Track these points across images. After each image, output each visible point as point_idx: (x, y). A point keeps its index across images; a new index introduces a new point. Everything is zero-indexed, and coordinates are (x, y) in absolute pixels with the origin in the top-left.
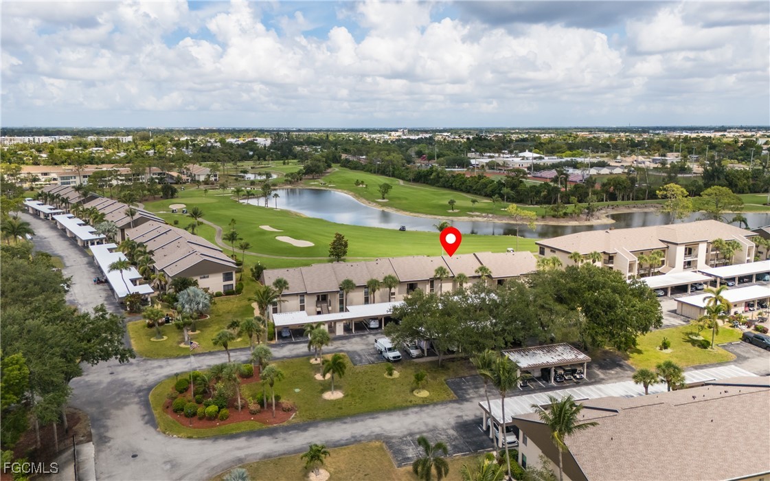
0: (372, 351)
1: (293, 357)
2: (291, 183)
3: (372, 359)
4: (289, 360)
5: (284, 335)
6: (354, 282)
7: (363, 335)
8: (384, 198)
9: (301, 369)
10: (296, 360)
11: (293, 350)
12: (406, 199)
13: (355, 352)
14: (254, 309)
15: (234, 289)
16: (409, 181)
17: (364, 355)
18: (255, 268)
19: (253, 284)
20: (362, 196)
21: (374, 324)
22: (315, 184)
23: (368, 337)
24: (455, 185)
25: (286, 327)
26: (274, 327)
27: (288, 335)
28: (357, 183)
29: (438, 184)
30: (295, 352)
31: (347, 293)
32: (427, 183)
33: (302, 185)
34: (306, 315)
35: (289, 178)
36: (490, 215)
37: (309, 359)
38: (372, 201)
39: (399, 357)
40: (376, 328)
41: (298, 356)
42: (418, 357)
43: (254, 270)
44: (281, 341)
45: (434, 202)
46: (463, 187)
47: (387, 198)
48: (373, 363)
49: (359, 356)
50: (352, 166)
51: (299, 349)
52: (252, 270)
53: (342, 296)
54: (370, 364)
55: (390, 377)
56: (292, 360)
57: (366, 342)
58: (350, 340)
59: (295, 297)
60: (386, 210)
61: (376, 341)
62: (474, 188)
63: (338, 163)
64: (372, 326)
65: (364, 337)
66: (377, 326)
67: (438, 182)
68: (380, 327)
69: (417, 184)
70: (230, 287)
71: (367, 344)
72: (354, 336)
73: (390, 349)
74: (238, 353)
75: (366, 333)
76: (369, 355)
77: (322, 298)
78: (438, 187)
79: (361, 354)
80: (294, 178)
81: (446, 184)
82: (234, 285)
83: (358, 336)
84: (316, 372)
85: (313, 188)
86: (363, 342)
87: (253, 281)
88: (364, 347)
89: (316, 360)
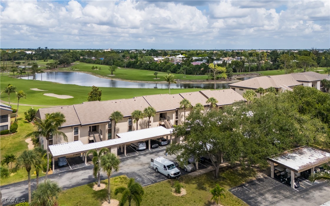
0: (149, 170)
1: (73, 186)
2: (50, 69)
3: (153, 178)
4: (70, 190)
5: (61, 164)
6: (122, 113)
7: (134, 157)
8: (112, 74)
9: (85, 199)
10: (77, 189)
11: (72, 178)
12: (126, 74)
13: (134, 173)
14: (28, 144)
15: (9, 129)
16: (124, 67)
17: (144, 175)
18: (29, 112)
19: (27, 124)
20: (97, 74)
21: (142, 147)
22: (66, 69)
23: (139, 158)
24: (152, 67)
25: (63, 157)
26: (52, 157)
27: (65, 164)
28: (93, 68)
29: (141, 68)
30: (74, 181)
31: (115, 123)
32: (134, 68)
33: (57, 70)
34: (82, 144)
35: (49, 66)
36: (179, 80)
37: (92, 186)
38: (105, 76)
39: (178, 173)
40: (144, 150)
41: (78, 185)
42: (192, 171)
43: (28, 114)
44: (58, 170)
45: (143, 75)
46: (157, 68)
47: (114, 74)
48: (156, 182)
49: (140, 176)
50: (88, 61)
51: (78, 176)
52: (25, 113)
53: (110, 126)
54: (153, 183)
55: (179, 195)
56: (73, 189)
57: (140, 163)
58: (125, 162)
59: (70, 129)
60: (114, 79)
61: (152, 160)
62: (163, 68)
63: (78, 60)
64: (140, 148)
65: (137, 158)
66: (145, 148)
67: (141, 67)
68: (147, 148)
69: (129, 68)
70: (5, 128)
71: (141, 165)
72: (127, 159)
73: (169, 167)
74: (12, 189)
75: (137, 154)
76: (148, 174)
77: (94, 129)
78: (142, 69)
79: (140, 174)
80: (52, 66)
81: (146, 68)
82: (9, 126)
83: (130, 158)
84: (102, 199)
85: (65, 71)
86: (137, 162)
87: (26, 122)
88: (140, 167)
89: (99, 186)
